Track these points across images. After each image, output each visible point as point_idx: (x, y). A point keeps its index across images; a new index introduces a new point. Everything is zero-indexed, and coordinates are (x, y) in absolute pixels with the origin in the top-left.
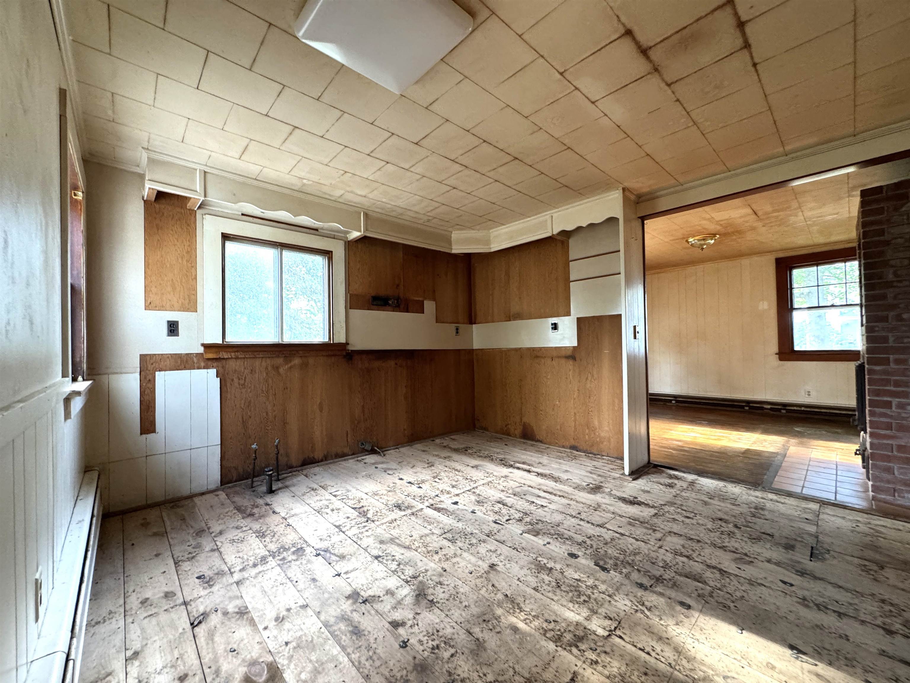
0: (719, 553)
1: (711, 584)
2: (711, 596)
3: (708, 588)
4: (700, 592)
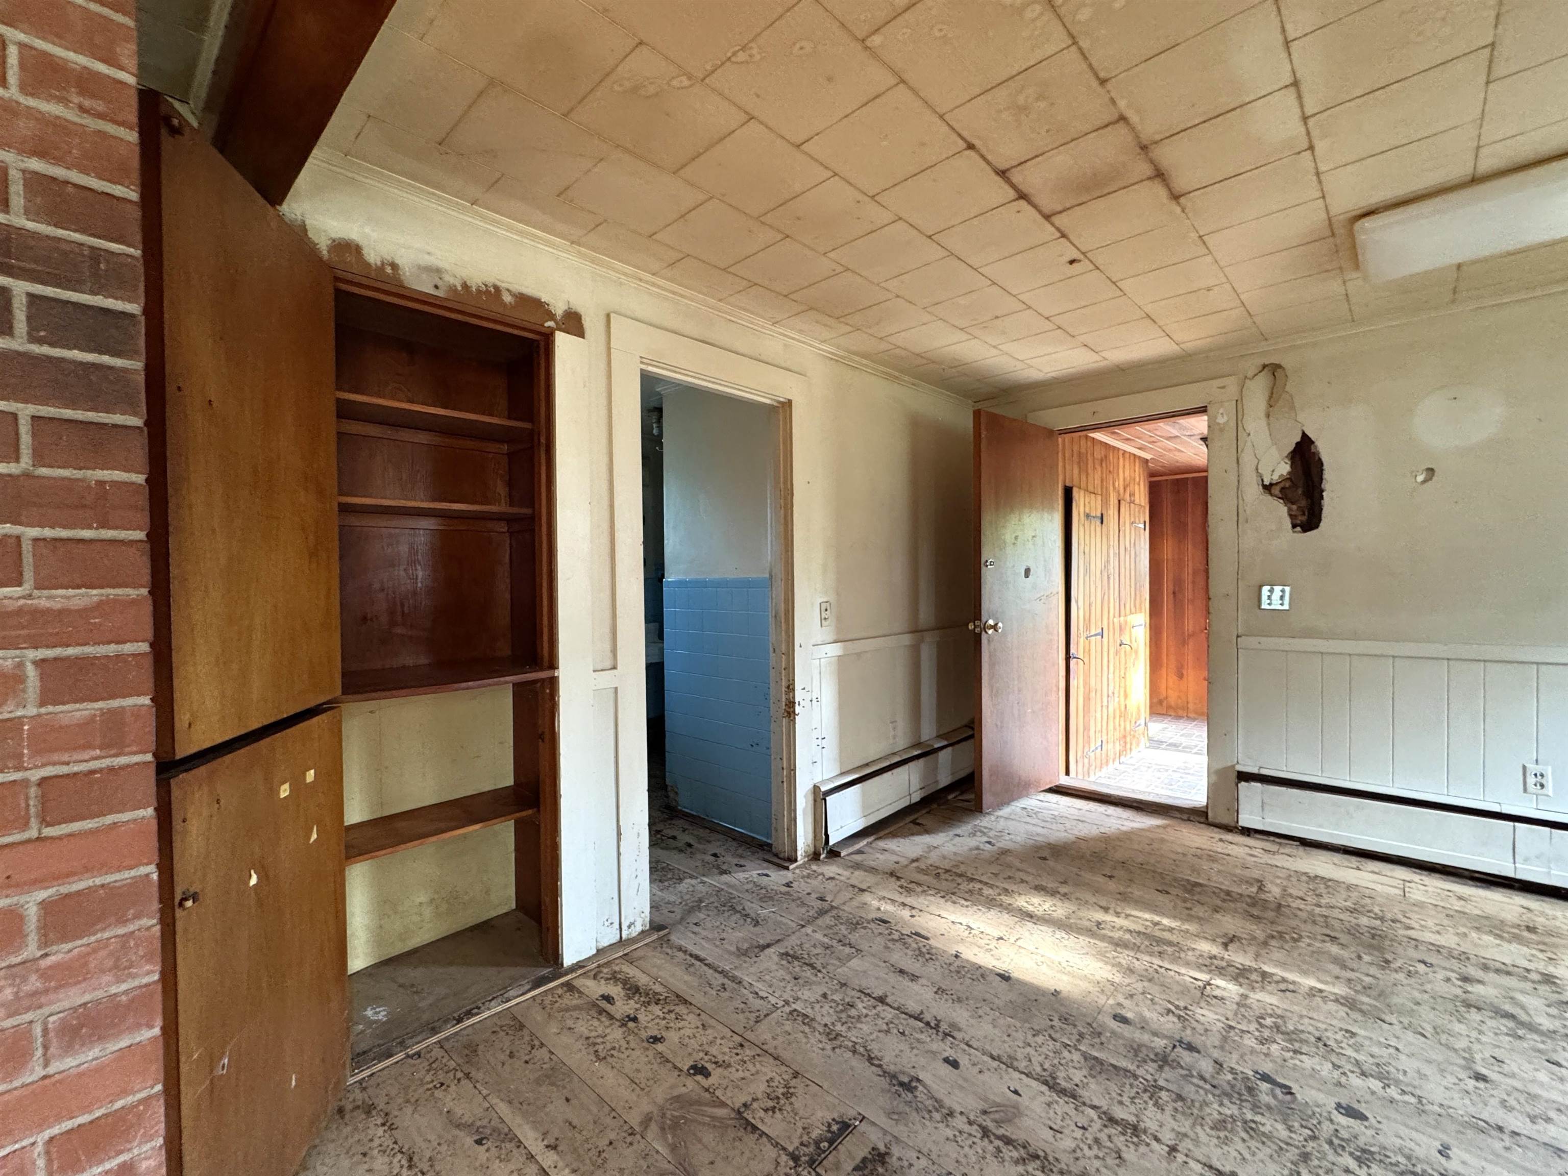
1: (1076, 1056)
2: (1081, 1035)
3: (1083, 1048)
4: (1097, 1040)
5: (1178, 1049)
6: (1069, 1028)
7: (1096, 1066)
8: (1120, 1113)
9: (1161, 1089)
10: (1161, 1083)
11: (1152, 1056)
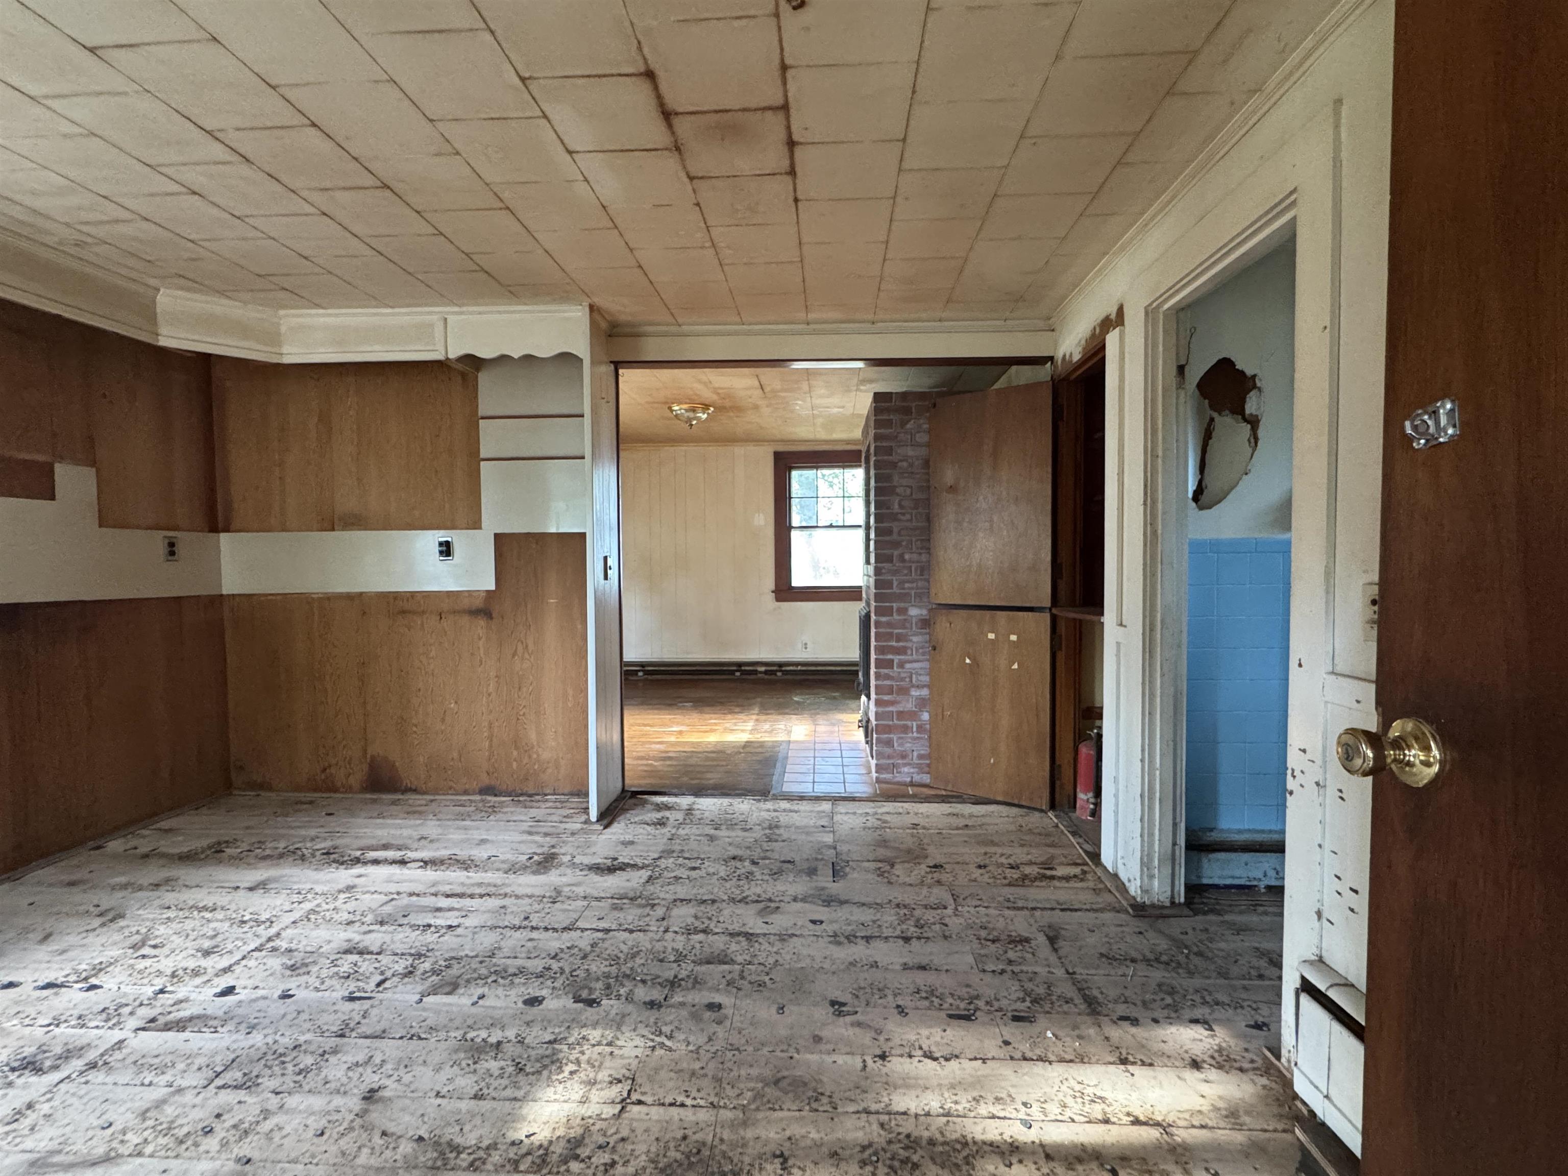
0: (741, 909)
1: (740, 959)
2: (742, 978)
3: (737, 967)
4: (728, 977)
5: (662, 998)
6: (754, 978)
7: (723, 959)
8: (701, 937)
9: (675, 961)
10: (675, 965)
11: (683, 983)
